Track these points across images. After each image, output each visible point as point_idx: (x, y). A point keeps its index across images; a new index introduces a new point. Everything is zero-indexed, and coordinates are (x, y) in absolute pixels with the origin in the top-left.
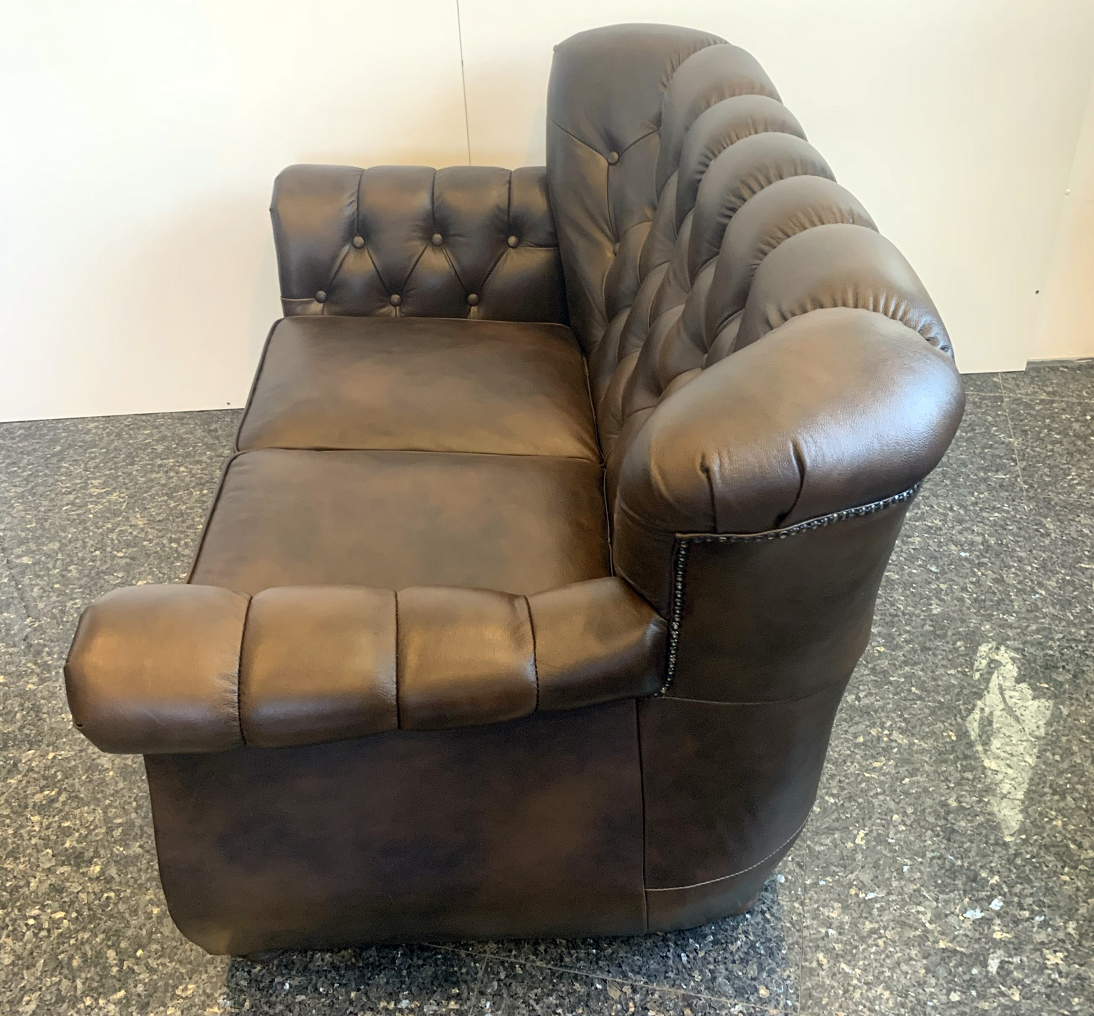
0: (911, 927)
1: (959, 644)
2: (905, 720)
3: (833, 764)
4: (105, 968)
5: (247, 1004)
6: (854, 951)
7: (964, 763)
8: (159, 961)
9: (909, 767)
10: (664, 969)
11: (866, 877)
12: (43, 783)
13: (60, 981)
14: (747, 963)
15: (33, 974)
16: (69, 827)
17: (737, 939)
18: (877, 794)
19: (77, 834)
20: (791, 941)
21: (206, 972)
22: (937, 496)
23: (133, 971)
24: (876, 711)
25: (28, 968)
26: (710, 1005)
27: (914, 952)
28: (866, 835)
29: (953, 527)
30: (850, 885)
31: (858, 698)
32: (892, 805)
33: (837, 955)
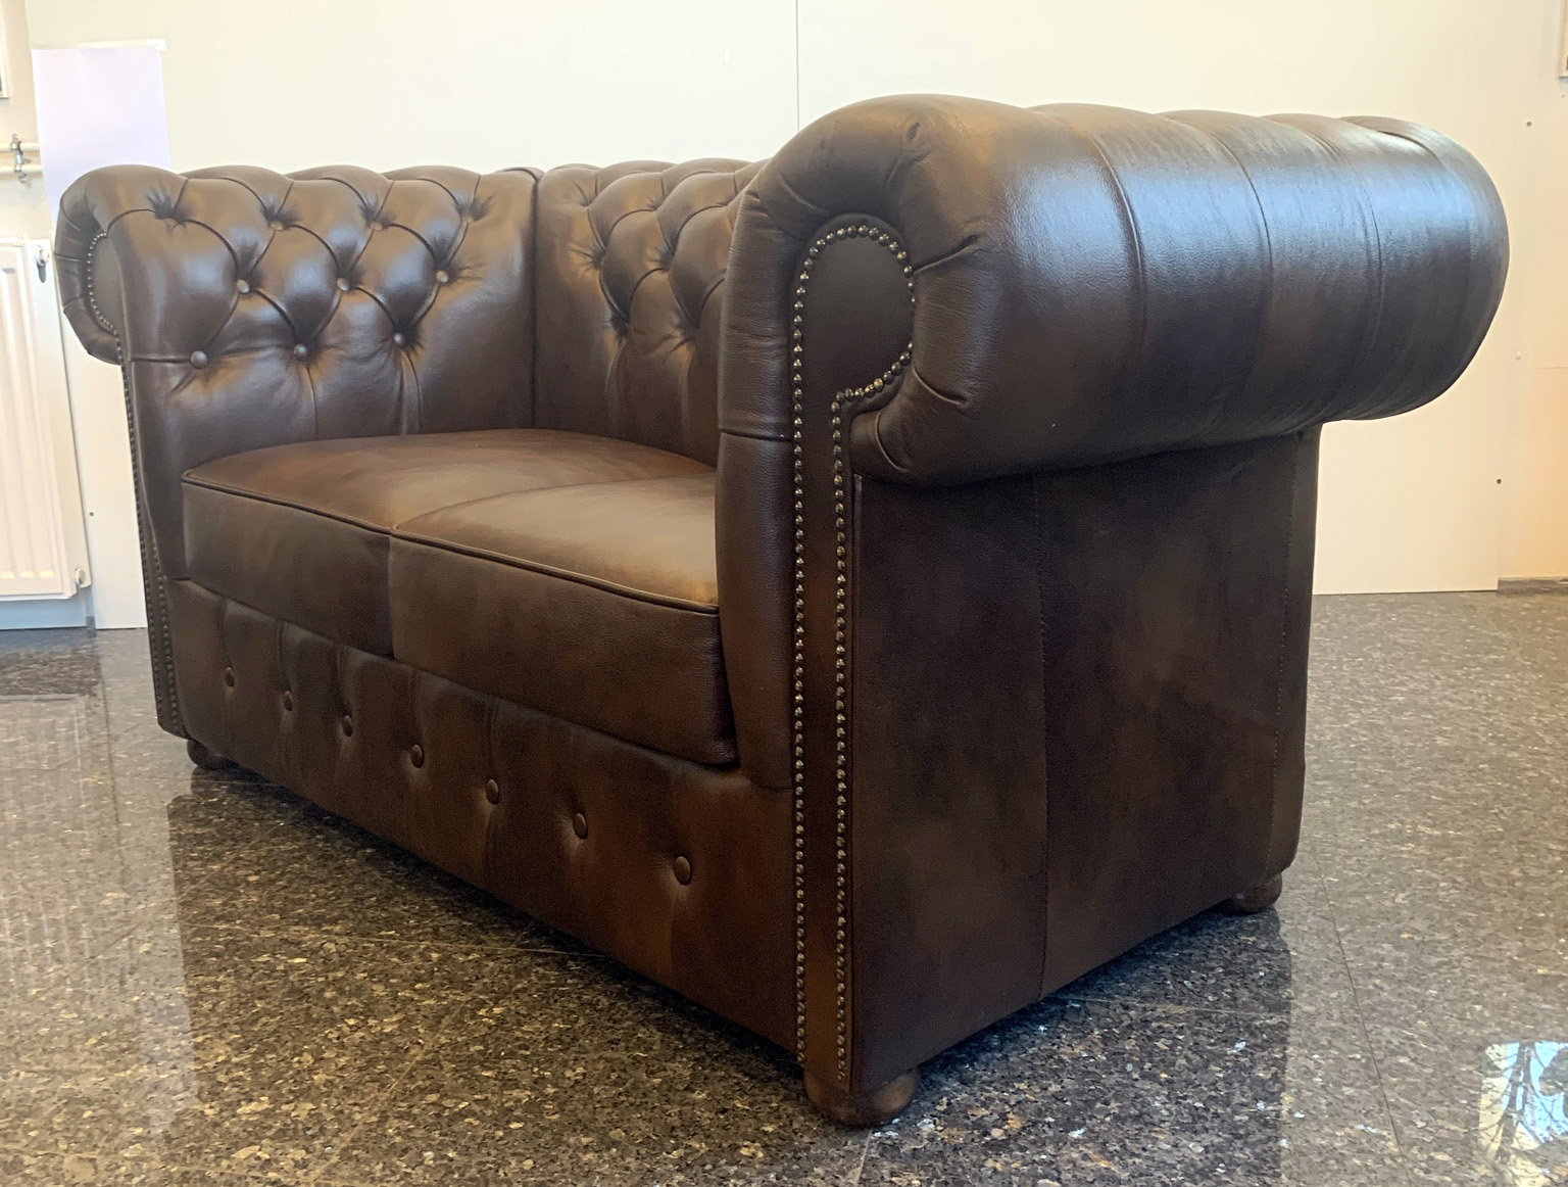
0: (1494, 960)
1: (1481, 766)
2: (1430, 818)
3: (1346, 848)
4: (371, 997)
5: (582, 1022)
6: (1423, 977)
7: (1522, 846)
8: (448, 992)
9: (1450, 851)
10: (1162, 992)
11: (1420, 924)
12: (257, 868)
13: (309, 1008)
14: (1277, 986)
15: (269, 1003)
16: (300, 899)
17: (1257, 971)
18: (1412, 869)
19: (312, 903)
20: (1333, 971)
21: (517, 998)
22: (1417, 671)
23: (412, 1000)
24: (1390, 812)
25: (260, 999)
26: (1236, 1018)
27: (1505, 978)
28: (1408, 896)
29: (1446, 690)
30: (1400, 932)
31: (1364, 804)
32: (1435, 876)
33: (1400, 981)
